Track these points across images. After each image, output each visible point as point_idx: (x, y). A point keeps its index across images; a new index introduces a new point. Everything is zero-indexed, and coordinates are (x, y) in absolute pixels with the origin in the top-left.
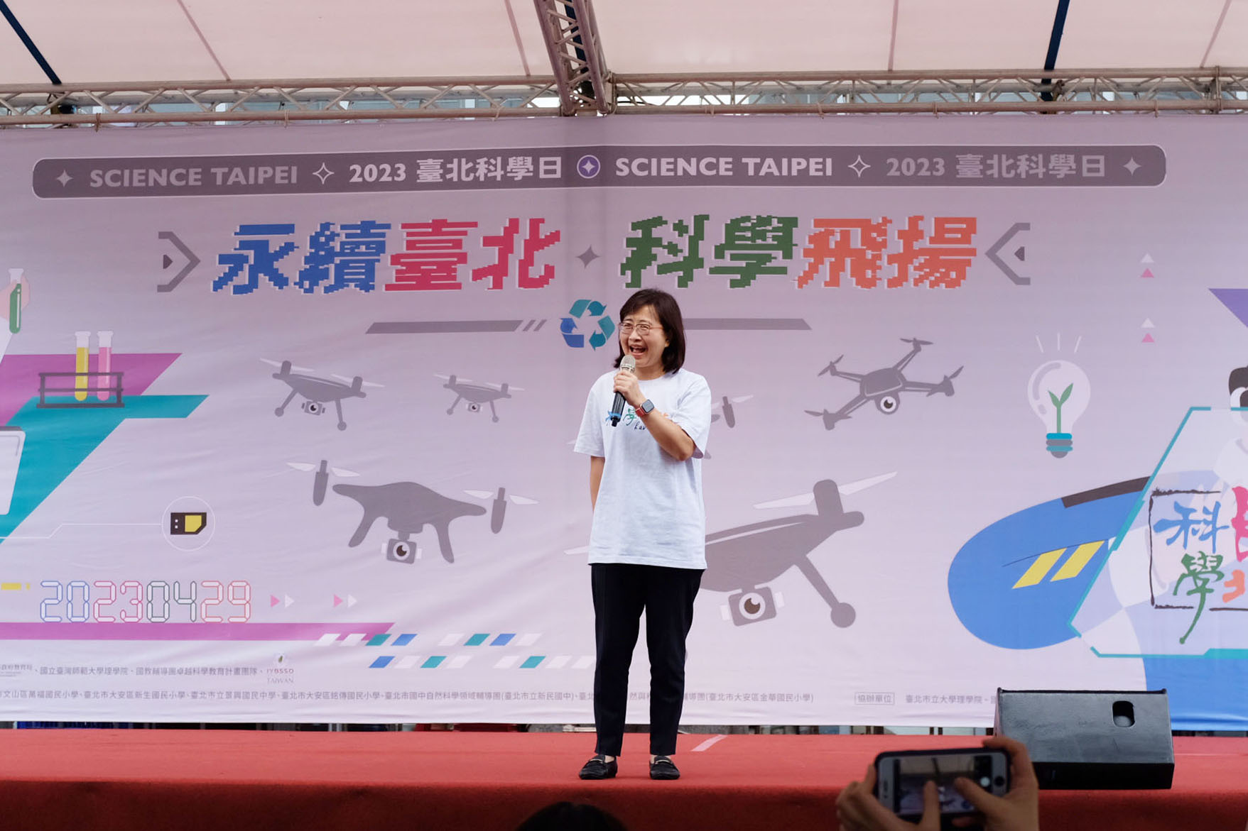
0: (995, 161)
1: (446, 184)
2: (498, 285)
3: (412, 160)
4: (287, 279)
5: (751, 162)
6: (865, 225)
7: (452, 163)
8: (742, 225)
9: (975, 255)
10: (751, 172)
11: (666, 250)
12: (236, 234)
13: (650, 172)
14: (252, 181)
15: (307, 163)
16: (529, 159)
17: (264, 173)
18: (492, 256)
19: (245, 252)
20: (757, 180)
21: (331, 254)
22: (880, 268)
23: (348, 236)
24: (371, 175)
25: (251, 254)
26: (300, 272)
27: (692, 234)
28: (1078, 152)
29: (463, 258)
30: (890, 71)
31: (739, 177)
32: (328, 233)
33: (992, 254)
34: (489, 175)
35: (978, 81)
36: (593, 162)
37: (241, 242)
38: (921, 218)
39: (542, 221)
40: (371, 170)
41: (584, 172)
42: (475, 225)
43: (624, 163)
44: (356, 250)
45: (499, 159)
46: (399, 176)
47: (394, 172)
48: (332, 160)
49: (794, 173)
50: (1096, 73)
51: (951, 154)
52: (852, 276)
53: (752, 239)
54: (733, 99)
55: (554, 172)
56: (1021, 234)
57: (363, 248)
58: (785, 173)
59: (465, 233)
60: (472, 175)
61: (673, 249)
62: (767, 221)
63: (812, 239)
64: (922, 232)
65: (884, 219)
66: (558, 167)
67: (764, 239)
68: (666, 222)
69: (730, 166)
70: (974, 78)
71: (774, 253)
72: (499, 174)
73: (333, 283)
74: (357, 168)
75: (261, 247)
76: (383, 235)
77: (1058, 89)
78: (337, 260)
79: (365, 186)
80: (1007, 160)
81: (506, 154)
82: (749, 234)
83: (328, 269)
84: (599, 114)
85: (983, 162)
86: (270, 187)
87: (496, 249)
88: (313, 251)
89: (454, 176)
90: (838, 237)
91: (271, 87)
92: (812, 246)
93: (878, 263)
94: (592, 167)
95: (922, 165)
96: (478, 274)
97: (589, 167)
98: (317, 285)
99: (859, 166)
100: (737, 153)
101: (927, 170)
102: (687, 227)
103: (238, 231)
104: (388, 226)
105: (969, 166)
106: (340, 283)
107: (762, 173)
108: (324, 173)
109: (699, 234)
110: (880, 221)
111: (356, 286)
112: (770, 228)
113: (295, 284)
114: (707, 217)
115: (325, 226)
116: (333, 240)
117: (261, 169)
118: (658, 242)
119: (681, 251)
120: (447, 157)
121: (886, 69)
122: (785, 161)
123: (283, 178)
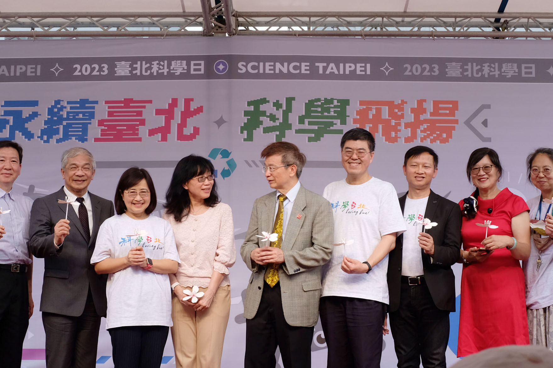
0: (469, 67)
1: (133, 77)
2: (164, 139)
3: (112, 62)
4: (33, 134)
5: (321, 65)
6: (391, 104)
7: (137, 64)
8: (315, 103)
9: (457, 124)
10: (321, 72)
11: (269, 119)
12: (2, 106)
13: (259, 71)
14: (12, 74)
15: (47, 63)
16: (184, 62)
17: (20, 69)
18: (161, 121)
19: (7, 118)
20: (325, 77)
21: (61, 119)
22: (400, 131)
23: (71, 108)
24: (86, 71)
25: (11, 119)
26: (42, 130)
27: (285, 109)
28: (519, 62)
29: (143, 122)
30: (405, 12)
31: (314, 74)
32: (59, 106)
33: (468, 123)
34: (160, 71)
35: (458, 19)
36: (224, 64)
37: (5, 112)
38: (425, 101)
39: (192, 100)
40: (86, 68)
41: (218, 70)
42: (150, 102)
43: (242, 65)
44: (76, 117)
45: (166, 62)
46: (104, 71)
47: (101, 70)
48: (62, 62)
49: (347, 72)
50: (530, 15)
51: (443, 62)
52: (383, 136)
53: (322, 112)
54: (309, 28)
55: (200, 70)
56: (485, 111)
57: (81, 116)
58: (341, 72)
59: (144, 107)
60: (149, 72)
61: (273, 118)
62: (331, 101)
63: (358, 113)
64: (425, 109)
65: (402, 101)
66: (202, 67)
67: (329, 112)
68: (268, 102)
69: (308, 68)
70: (456, 17)
71: (335, 121)
72: (166, 71)
73: (62, 137)
74: (78, 66)
75: (17, 115)
76: (93, 108)
77: (505, 25)
78: (65, 123)
79: (82, 78)
80: (477, 66)
81: (170, 59)
82: (319, 109)
83: (58, 128)
84: (227, 35)
85: (462, 67)
86: (23, 77)
87: (164, 117)
88: (50, 117)
89: (138, 72)
90: (374, 112)
91: (26, 17)
92: (358, 117)
93: (399, 128)
94: (223, 67)
95: (425, 68)
96: (152, 132)
97: (221, 67)
98: (52, 138)
99: (387, 69)
100: (312, 60)
101: (428, 72)
102: (281, 104)
103: (3, 104)
104: (96, 102)
105: (453, 70)
106: (66, 137)
107: (328, 72)
108: (57, 69)
109: (289, 109)
110: (400, 102)
111: (76, 139)
112: (332, 106)
113: (38, 137)
114: (293, 99)
115: (58, 102)
116: (62, 111)
117: (18, 67)
118: (264, 113)
119: (278, 119)
120: (133, 60)
121: (403, 11)
122: (341, 65)
123: (31, 72)
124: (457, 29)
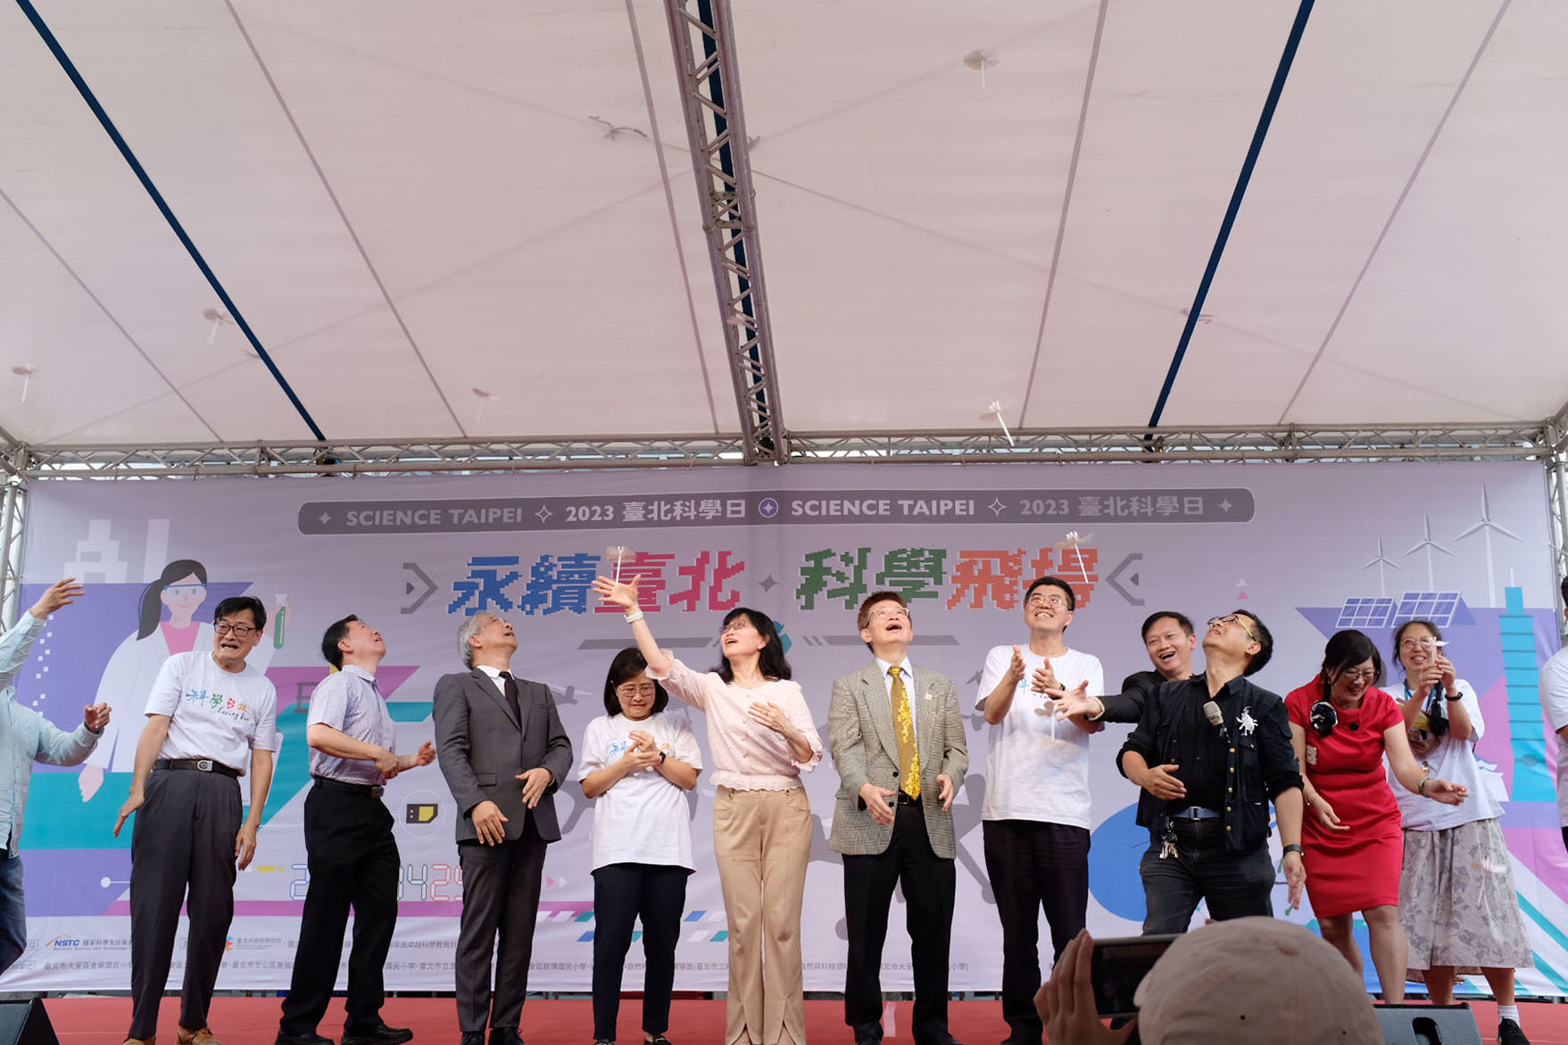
0: (1111, 502)
1: (647, 523)
2: (691, 608)
3: (619, 503)
4: (511, 603)
5: (906, 504)
6: (1003, 556)
7: (653, 505)
8: (899, 556)
9: (1097, 580)
10: (906, 512)
11: (835, 578)
12: (469, 565)
13: (820, 512)
14: (483, 521)
15: (529, 506)
16: (718, 502)
17: (494, 513)
18: (687, 583)
19: (476, 580)
20: (911, 519)
21: (549, 581)
22: (1016, 592)
23: (564, 566)
24: (584, 515)
25: (481, 582)
26: (523, 597)
27: (857, 564)
28: (1181, 494)
29: (661, 585)
30: (1020, 428)
31: (896, 516)
32: (547, 564)
33: (1111, 580)
34: (685, 514)
35: (1094, 437)
36: (773, 504)
37: (473, 572)
38: (1051, 550)
39: (729, 553)
40: (584, 511)
41: (765, 512)
42: (671, 557)
43: (798, 505)
44: (571, 579)
45: (693, 502)
46: (608, 516)
47: (604, 513)
48: (550, 502)
49: (942, 512)
50: (1192, 429)
51: (1074, 497)
52: (993, 599)
53: (908, 568)
54: (888, 453)
55: (739, 512)
56: (1134, 562)
57: (577, 577)
58: (934, 512)
59: (663, 564)
60: (670, 515)
61: (841, 577)
62: (921, 552)
63: (958, 568)
64: (1052, 561)
65: (1019, 550)
66: (743, 508)
67: (918, 568)
68: (834, 554)
69: (888, 507)
70: (1090, 434)
71: (926, 580)
72: (692, 514)
73: (550, 606)
74: (573, 509)
75: (489, 576)
76: (594, 566)
77: (1159, 444)
78: (555, 587)
79: (578, 525)
80: (1121, 501)
81: (698, 498)
82: (905, 564)
83: (546, 594)
84: (776, 464)
85: (1101, 503)
86: (498, 525)
87: (690, 577)
88: (534, 579)
89: (655, 516)
90: (980, 566)
91: (501, 442)
92: (959, 574)
93: (1015, 588)
94: (769, 505)
95: (1050, 505)
96: (675, 599)
97: (769, 508)
98: (537, 607)
99: (997, 507)
100: (893, 496)
101: (1054, 510)
102: (852, 558)
103: (470, 562)
104: (598, 558)
105: (1089, 507)
106: (557, 606)
107: (915, 513)
108: (544, 514)
109: (863, 564)
110: (1016, 552)
111: (570, 609)
112: (923, 559)
113: (519, 607)
114: (869, 550)
115: (545, 558)
116: (551, 570)
117: (491, 511)
118: (828, 571)
119: (848, 578)
120: (648, 500)
121: (1017, 426)
122: (934, 503)
123: (509, 518)
124: (1093, 450)
